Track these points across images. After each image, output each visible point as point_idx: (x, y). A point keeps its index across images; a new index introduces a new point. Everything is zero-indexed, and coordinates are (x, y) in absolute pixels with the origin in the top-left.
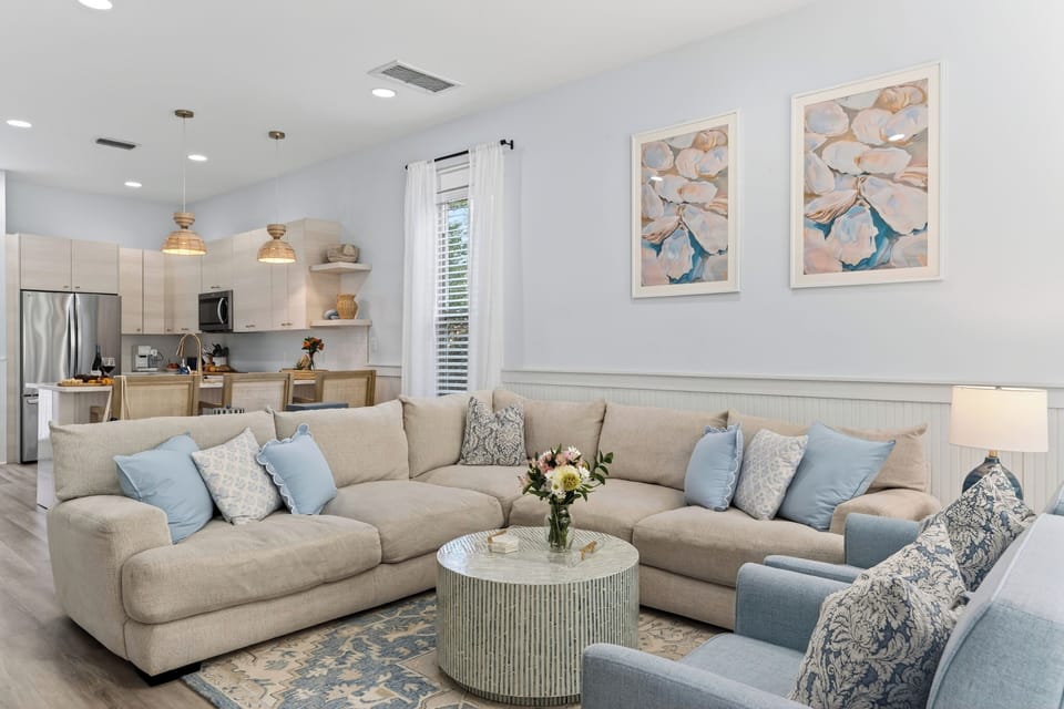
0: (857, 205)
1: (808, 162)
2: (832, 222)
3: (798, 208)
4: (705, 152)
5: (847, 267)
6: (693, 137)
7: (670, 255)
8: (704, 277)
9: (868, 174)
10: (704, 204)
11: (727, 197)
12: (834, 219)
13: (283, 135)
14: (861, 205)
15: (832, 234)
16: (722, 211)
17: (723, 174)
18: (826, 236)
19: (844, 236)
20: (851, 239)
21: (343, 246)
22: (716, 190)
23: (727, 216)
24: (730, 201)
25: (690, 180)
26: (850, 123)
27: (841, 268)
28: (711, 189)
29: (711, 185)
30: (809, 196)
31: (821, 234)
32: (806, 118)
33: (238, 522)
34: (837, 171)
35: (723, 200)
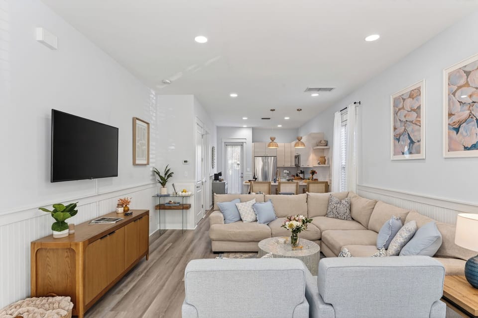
0: (470, 118)
1: (449, 99)
2: (459, 127)
3: (445, 121)
4: (413, 99)
5: (466, 148)
6: (409, 93)
7: (402, 143)
8: (413, 152)
9: (475, 102)
10: (413, 121)
11: (420, 118)
12: (460, 126)
13: (301, 110)
14: (472, 118)
15: (459, 133)
16: (418, 124)
17: (419, 108)
18: (457, 133)
19: (465, 133)
20: (468, 135)
21: (321, 141)
22: (416, 115)
23: (420, 126)
24: (421, 119)
25: (408, 111)
26: (467, 78)
27: (463, 149)
28: (415, 115)
29: (415, 113)
30: (450, 115)
31: (455, 132)
32: (449, 79)
33: (244, 222)
34: (461, 102)
35: (419, 119)
